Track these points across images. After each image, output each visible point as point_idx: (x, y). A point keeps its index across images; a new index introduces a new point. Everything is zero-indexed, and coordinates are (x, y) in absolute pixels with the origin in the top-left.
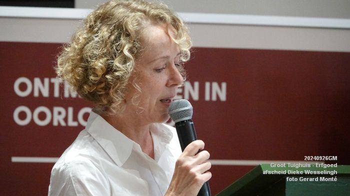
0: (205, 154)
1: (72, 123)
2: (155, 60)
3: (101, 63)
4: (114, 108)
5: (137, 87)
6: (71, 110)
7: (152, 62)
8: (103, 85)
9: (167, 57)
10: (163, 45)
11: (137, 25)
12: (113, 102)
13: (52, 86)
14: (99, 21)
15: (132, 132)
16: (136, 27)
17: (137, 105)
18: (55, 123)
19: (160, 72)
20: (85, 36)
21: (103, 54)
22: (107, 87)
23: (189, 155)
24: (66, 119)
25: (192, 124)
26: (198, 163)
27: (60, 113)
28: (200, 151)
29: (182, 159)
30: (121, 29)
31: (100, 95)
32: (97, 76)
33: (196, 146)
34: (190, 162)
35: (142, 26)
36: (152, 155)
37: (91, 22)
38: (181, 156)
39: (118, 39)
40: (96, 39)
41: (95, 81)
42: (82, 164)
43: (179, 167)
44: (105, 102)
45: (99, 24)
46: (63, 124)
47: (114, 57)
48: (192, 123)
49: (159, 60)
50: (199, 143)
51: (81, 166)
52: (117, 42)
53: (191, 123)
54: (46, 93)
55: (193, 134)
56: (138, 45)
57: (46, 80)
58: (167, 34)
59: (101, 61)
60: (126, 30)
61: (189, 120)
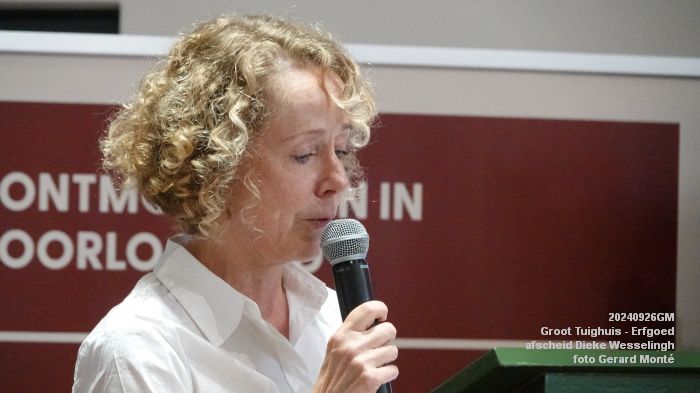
0: (387, 329)
1: (114, 264)
2: (293, 137)
3: (185, 135)
4: (206, 227)
5: (253, 188)
6: (112, 237)
7: (288, 139)
8: (186, 180)
9: (320, 132)
10: (311, 108)
11: (262, 66)
12: (204, 215)
13: (74, 189)
14: (191, 54)
15: (248, 280)
16: (260, 70)
17: (252, 222)
18: (81, 265)
19: (304, 162)
20: (162, 81)
21: (192, 118)
22: (195, 185)
23: (355, 327)
24: (102, 257)
25: (366, 269)
26: (371, 345)
27: (90, 244)
28: (377, 322)
29: (340, 335)
30: (230, 71)
31: (182, 200)
32: (177, 161)
33: (369, 312)
34: (354, 342)
35: (273, 68)
36: (285, 330)
37: (176, 55)
38: (339, 330)
39: (222, 90)
40: (181, 88)
41: (172, 170)
42: (138, 334)
43: (333, 350)
44: (190, 214)
45: (190, 60)
46: (97, 265)
47: (212, 125)
48: (367, 266)
49: (302, 138)
50: (378, 307)
51: (136, 337)
52: (220, 96)
53: (362, 267)
54: (62, 204)
55: (366, 288)
56: (259, 104)
57: (64, 179)
58: (323, 87)
59: (186, 130)
60: (239, 74)
61: (359, 261)
